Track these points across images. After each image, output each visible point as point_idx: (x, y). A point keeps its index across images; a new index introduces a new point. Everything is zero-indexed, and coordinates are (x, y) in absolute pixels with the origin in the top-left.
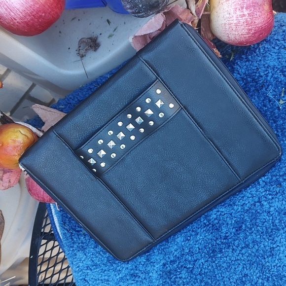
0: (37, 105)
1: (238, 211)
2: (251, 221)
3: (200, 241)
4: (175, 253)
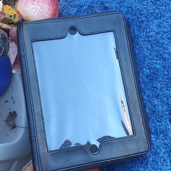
1: (150, 53)
2: (159, 46)
3: (162, 86)
4: (164, 108)
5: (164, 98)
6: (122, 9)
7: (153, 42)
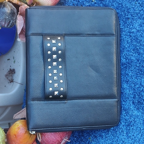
0: (15, 115)
1: (129, 46)
2: (137, 42)
3: (132, 75)
4: (130, 92)
5: (132, 85)
6: (114, 4)
7: (133, 38)
